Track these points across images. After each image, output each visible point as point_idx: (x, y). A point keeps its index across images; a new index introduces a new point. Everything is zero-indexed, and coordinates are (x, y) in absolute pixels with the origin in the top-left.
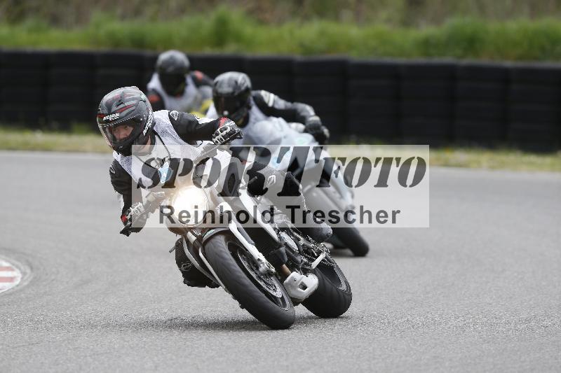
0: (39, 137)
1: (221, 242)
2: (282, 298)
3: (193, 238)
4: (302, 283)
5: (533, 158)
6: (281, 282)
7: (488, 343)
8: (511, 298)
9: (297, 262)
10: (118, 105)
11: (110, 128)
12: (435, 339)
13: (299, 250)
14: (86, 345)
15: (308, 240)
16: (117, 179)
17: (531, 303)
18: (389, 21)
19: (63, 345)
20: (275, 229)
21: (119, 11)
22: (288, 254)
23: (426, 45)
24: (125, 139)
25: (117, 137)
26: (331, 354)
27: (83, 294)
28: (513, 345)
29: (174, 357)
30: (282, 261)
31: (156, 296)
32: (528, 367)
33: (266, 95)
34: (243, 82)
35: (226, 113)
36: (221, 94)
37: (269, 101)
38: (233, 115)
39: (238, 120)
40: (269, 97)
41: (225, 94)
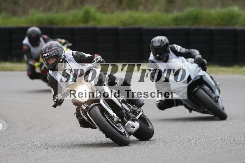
0: (8, 65)
1: (97, 109)
2: (124, 132)
3: (84, 108)
4: (133, 125)
5: (224, 69)
6: (123, 125)
7: (207, 149)
8: (216, 130)
9: (130, 116)
10: (49, 49)
11: (46, 59)
12: (184, 149)
13: (130, 111)
14: (32, 155)
15: (134, 107)
16: (50, 82)
17: (226, 132)
18: (159, 10)
19: (22, 155)
20: (120, 102)
21: (41, 9)
22: (126, 113)
23: (176, 20)
24: (53, 64)
25: (49, 63)
26: (139, 156)
27: (30, 133)
28: (218, 150)
29: (70, 160)
30: (123, 116)
31: (62, 133)
32: (225, 160)
33: (176, 46)
34: (165, 40)
35: (158, 55)
36: (155, 46)
37: (178, 49)
38: (161, 56)
39: (164, 59)
40: (178, 47)
41: (157, 47)
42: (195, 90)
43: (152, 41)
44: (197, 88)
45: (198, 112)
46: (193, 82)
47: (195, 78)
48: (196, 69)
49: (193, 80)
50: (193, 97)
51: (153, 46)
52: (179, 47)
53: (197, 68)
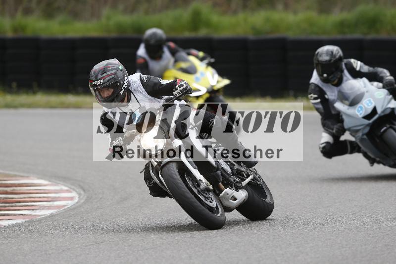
2: (216, 207)
4: (233, 196)
6: (217, 195)
9: (231, 181)
10: (103, 74)
13: (232, 173)
22: (223, 176)
23: (342, 25)
30: (218, 181)
33: (355, 62)
34: (337, 52)
35: (325, 75)
36: (321, 61)
37: (357, 67)
38: (330, 77)
39: (334, 81)
40: (357, 63)
41: (324, 62)
42: (383, 130)
43: (316, 53)
44: (385, 128)
45: (384, 165)
46: (380, 118)
47: (383, 112)
48: (385, 98)
49: (379, 115)
50: (378, 141)
51: (318, 61)
52: (359, 63)
53: (387, 97)
